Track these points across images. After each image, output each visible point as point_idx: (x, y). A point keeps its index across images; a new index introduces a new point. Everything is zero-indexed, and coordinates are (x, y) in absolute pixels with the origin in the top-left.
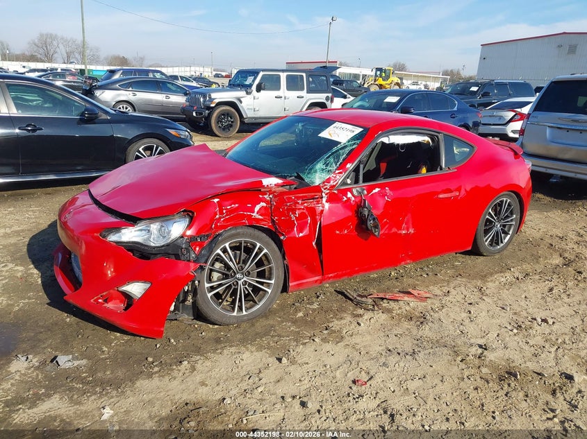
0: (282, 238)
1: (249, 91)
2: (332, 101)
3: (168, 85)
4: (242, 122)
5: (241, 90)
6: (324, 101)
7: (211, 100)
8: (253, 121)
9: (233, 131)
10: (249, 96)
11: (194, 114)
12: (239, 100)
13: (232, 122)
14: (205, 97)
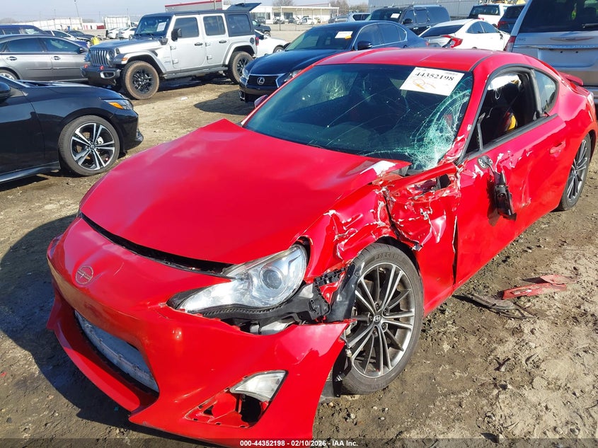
0: (414, 248)
1: (163, 40)
2: (257, 43)
3: (53, 43)
4: (161, 79)
5: (153, 40)
6: (249, 44)
7: (121, 56)
8: (174, 75)
9: (153, 91)
10: (164, 46)
11: (102, 76)
12: (153, 51)
13: (150, 80)
14: (111, 52)
